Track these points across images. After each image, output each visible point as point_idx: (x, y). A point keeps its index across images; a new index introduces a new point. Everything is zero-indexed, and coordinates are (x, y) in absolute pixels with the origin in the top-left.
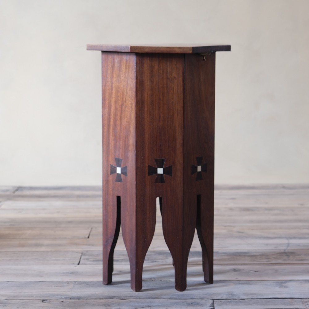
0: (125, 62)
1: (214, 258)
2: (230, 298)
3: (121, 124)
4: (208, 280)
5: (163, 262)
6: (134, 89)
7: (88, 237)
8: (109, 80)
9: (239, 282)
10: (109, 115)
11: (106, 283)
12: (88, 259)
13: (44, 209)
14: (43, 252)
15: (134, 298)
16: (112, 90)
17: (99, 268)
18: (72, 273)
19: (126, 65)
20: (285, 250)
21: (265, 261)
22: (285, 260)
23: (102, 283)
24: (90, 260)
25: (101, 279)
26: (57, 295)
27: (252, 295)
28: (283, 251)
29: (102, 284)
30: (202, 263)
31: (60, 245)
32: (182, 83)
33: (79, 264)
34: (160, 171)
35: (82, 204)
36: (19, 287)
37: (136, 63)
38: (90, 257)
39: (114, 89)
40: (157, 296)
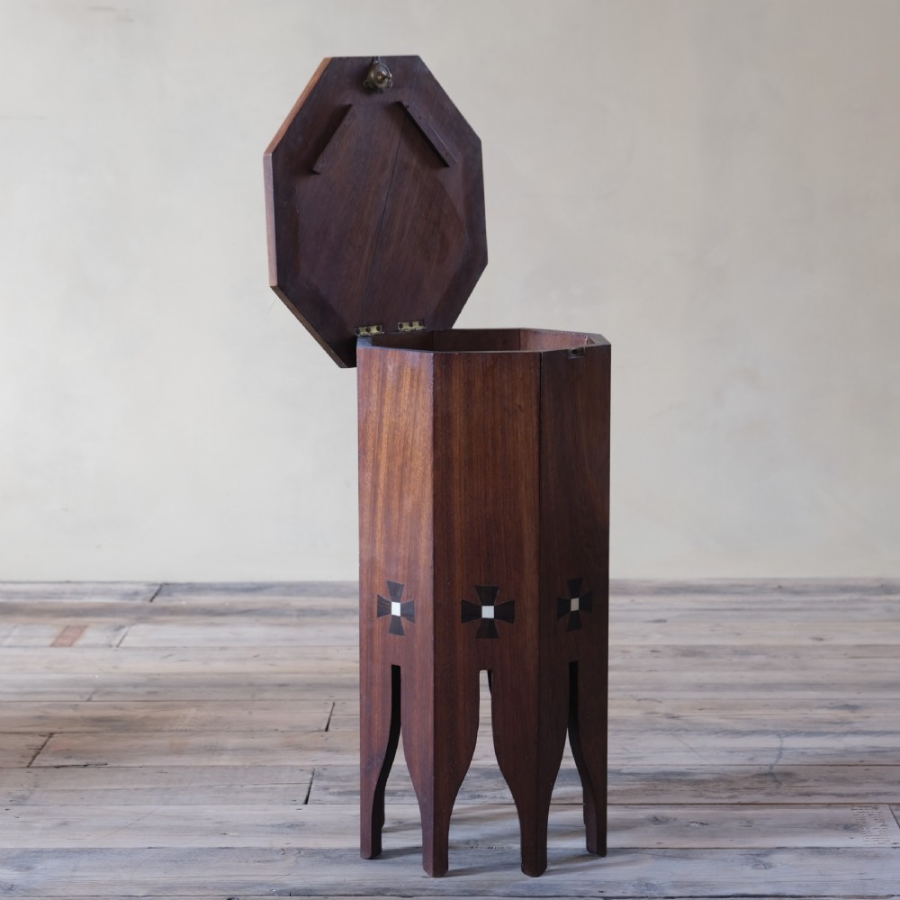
0: (409, 371)
1: (610, 787)
2: (643, 895)
3: (401, 508)
4: (595, 848)
5: (495, 797)
6: (430, 433)
7: (327, 729)
8: (374, 409)
9: (664, 853)
10: (375, 485)
11: (369, 855)
12: (326, 789)
13: (223, 649)
14: (226, 767)
15: (430, 893)
16: (380, 430)
17: (352, 811)
18: (292, 826)
19: (412, 378)
20: (771, 766)
21: (724, 797)
22: (769, 794)
23: (359, 852)
24: (331, 790)
25: (355, 842)
26: (261, 884)
27: (692, 886)
28: (766, 769)
29: (359, 857)
30: (581, 801)
31: (262, 750)
32: (535, 420)
33: (306, 802)
34: (488, 612)
35: (310, 634)
36: (176, 861)
37: (435, 375)
38: (332, 783)
39: (385, 429)
40: (480, 889)
